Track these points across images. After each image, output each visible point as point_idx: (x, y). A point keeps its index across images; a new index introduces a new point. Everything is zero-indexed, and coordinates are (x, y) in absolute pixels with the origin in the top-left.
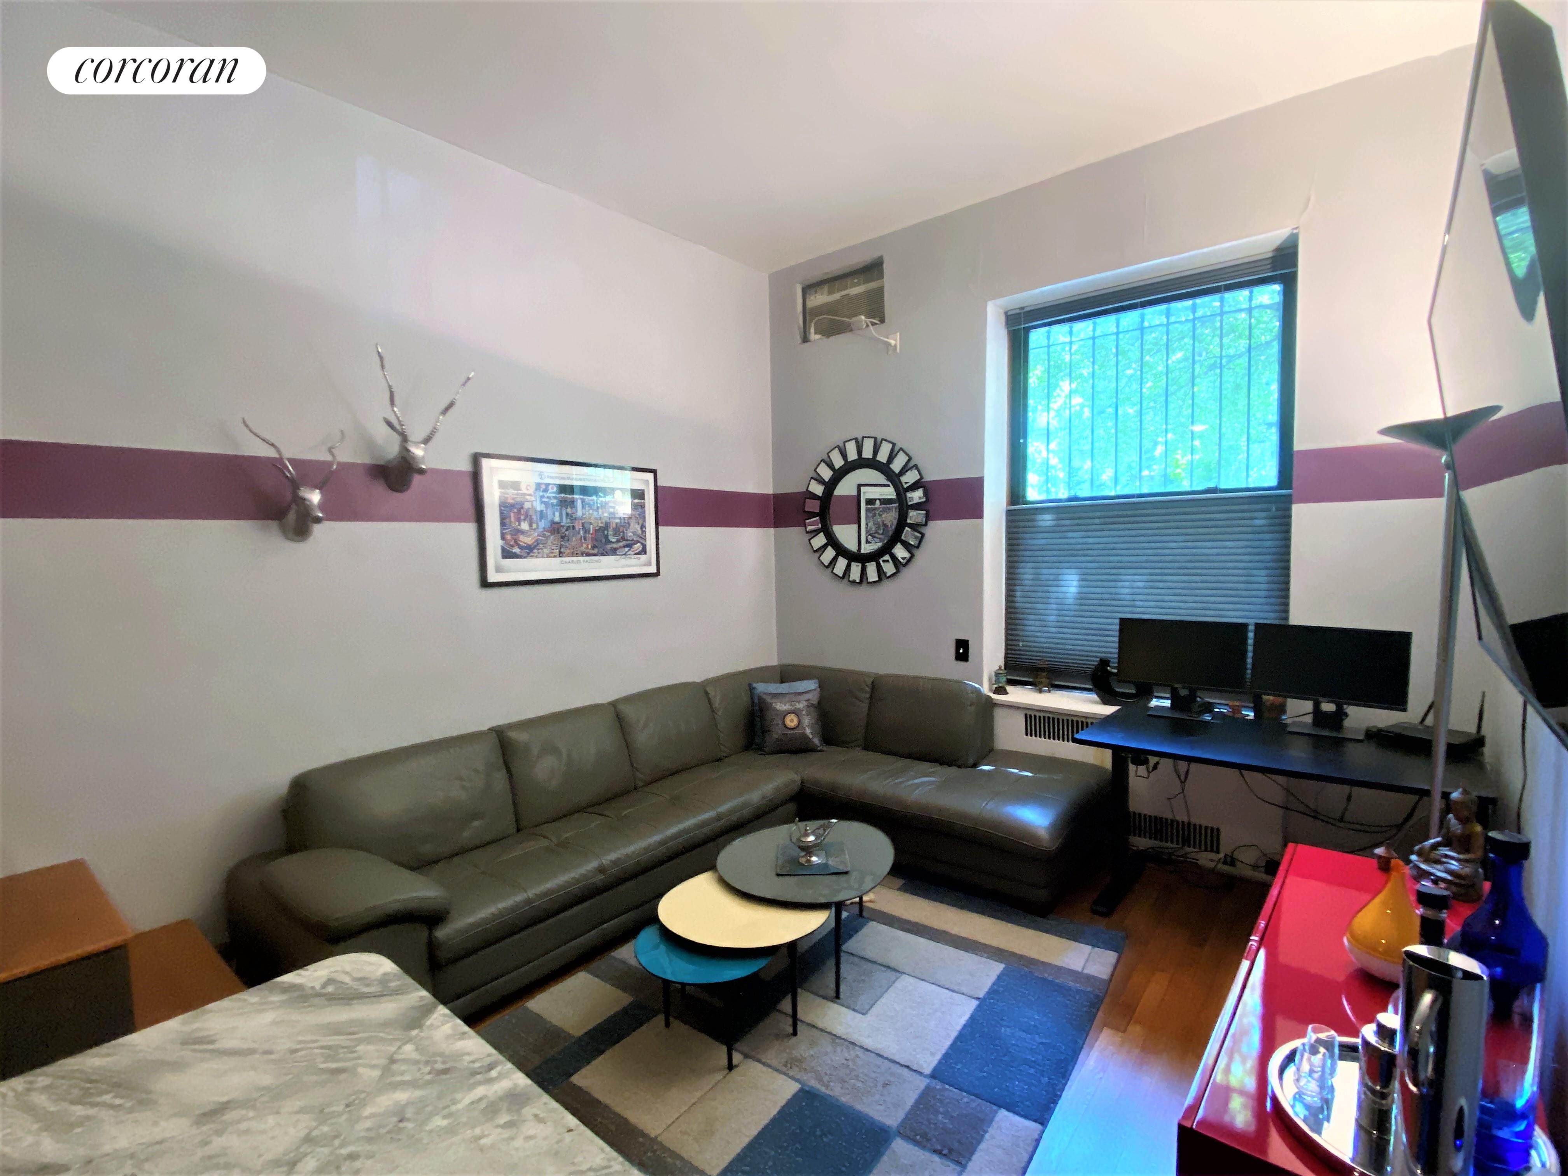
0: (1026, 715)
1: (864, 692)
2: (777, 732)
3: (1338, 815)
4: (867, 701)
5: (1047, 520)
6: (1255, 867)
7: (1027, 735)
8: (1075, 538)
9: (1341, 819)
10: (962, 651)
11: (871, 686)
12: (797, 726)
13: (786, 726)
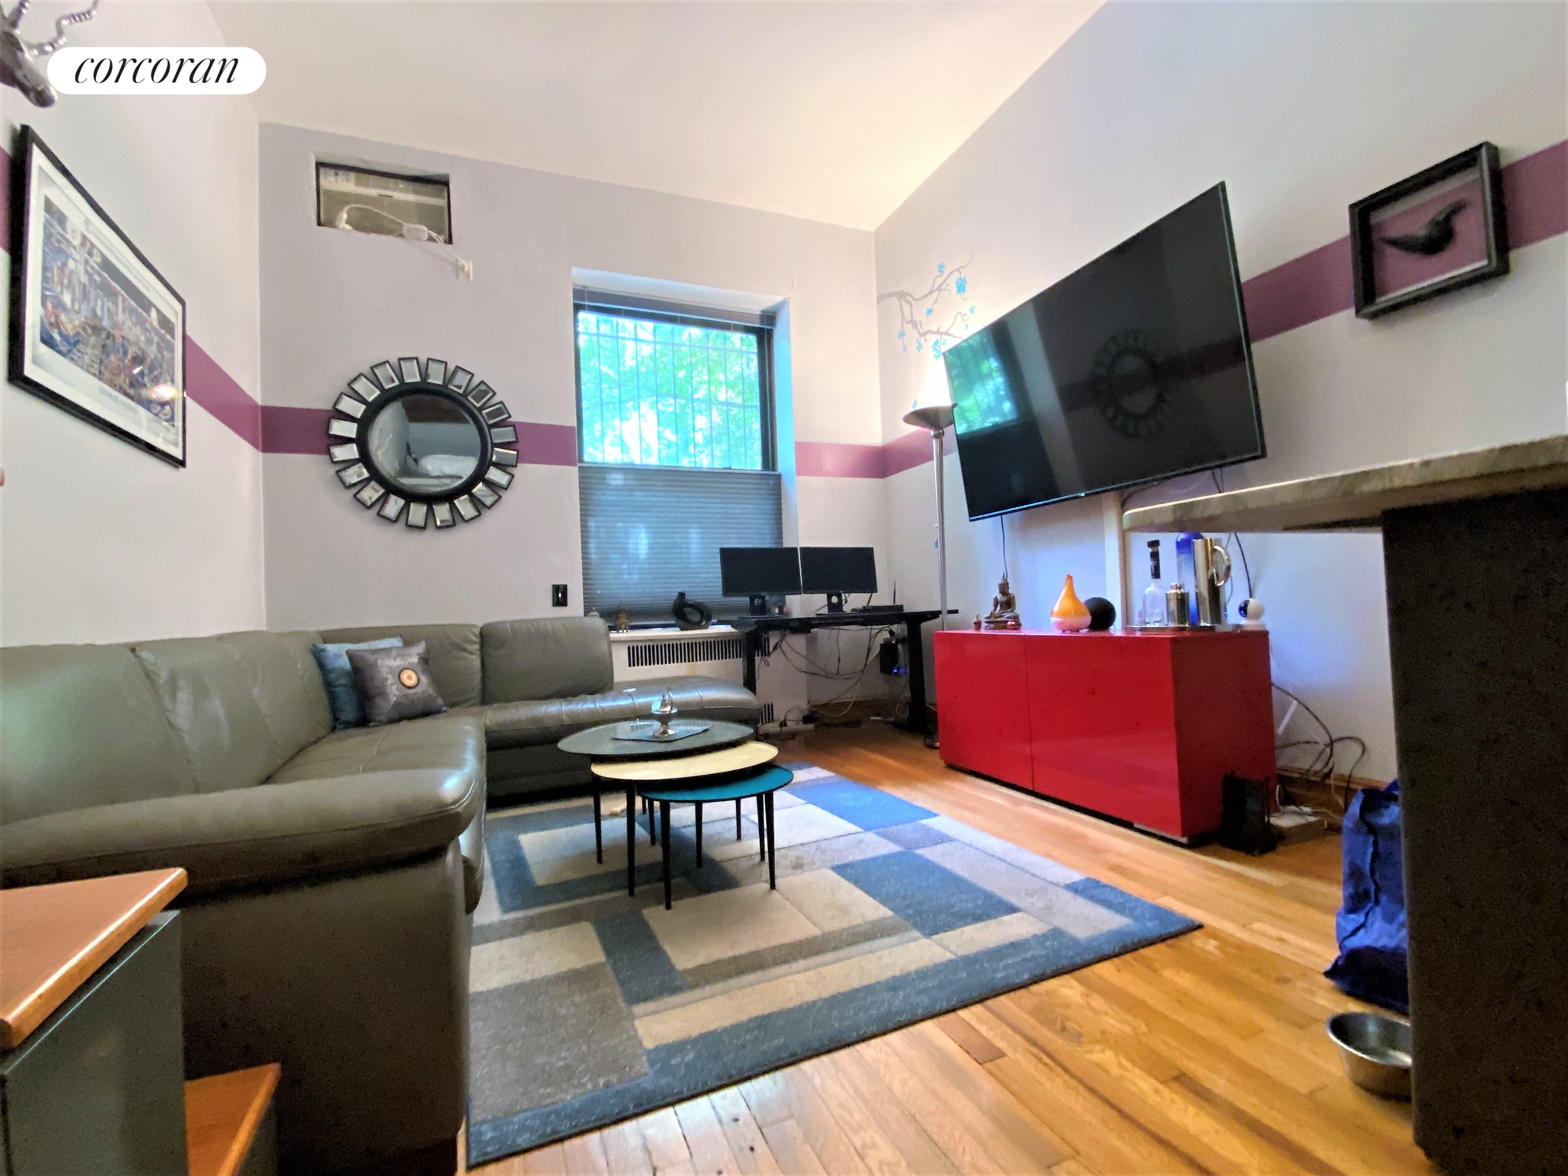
0: (629, 648)
1: (472, 642)
2: (394, 692)
3: (834, 671)
4: (478, 653)
5: (617, 479)
6: (797, 722)
7: (630, 666)
8: (640, 496)
9: (838, 673)
10: (560, 596)
11: (479, 636)
12: (417, 685)
13: (404, 685)
